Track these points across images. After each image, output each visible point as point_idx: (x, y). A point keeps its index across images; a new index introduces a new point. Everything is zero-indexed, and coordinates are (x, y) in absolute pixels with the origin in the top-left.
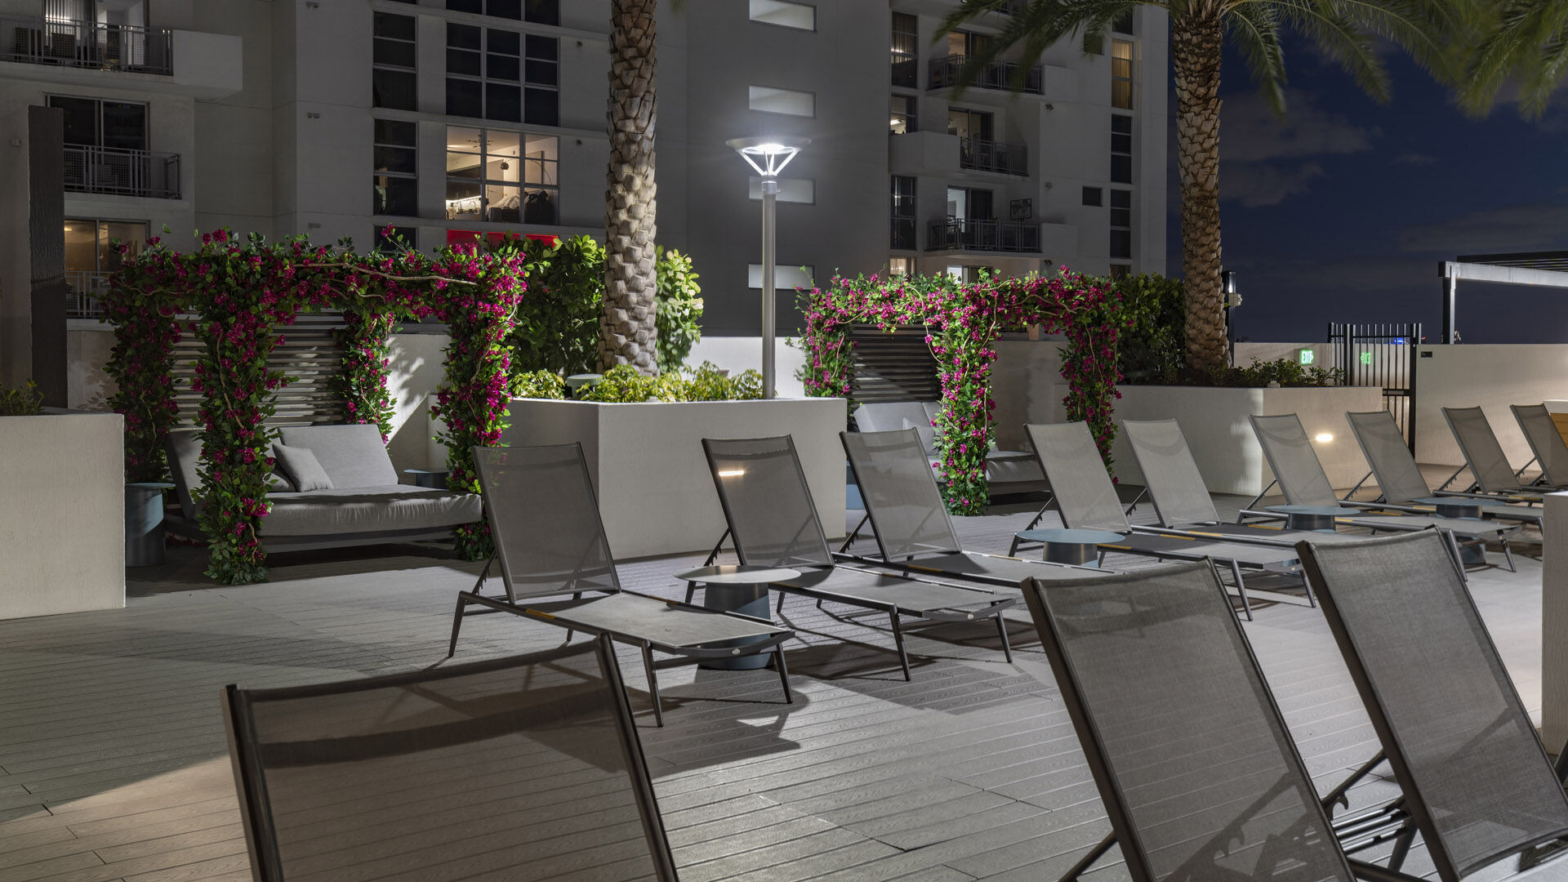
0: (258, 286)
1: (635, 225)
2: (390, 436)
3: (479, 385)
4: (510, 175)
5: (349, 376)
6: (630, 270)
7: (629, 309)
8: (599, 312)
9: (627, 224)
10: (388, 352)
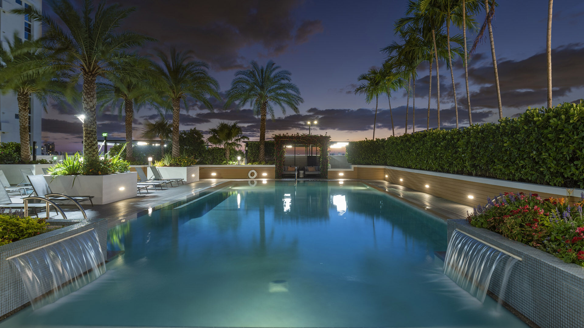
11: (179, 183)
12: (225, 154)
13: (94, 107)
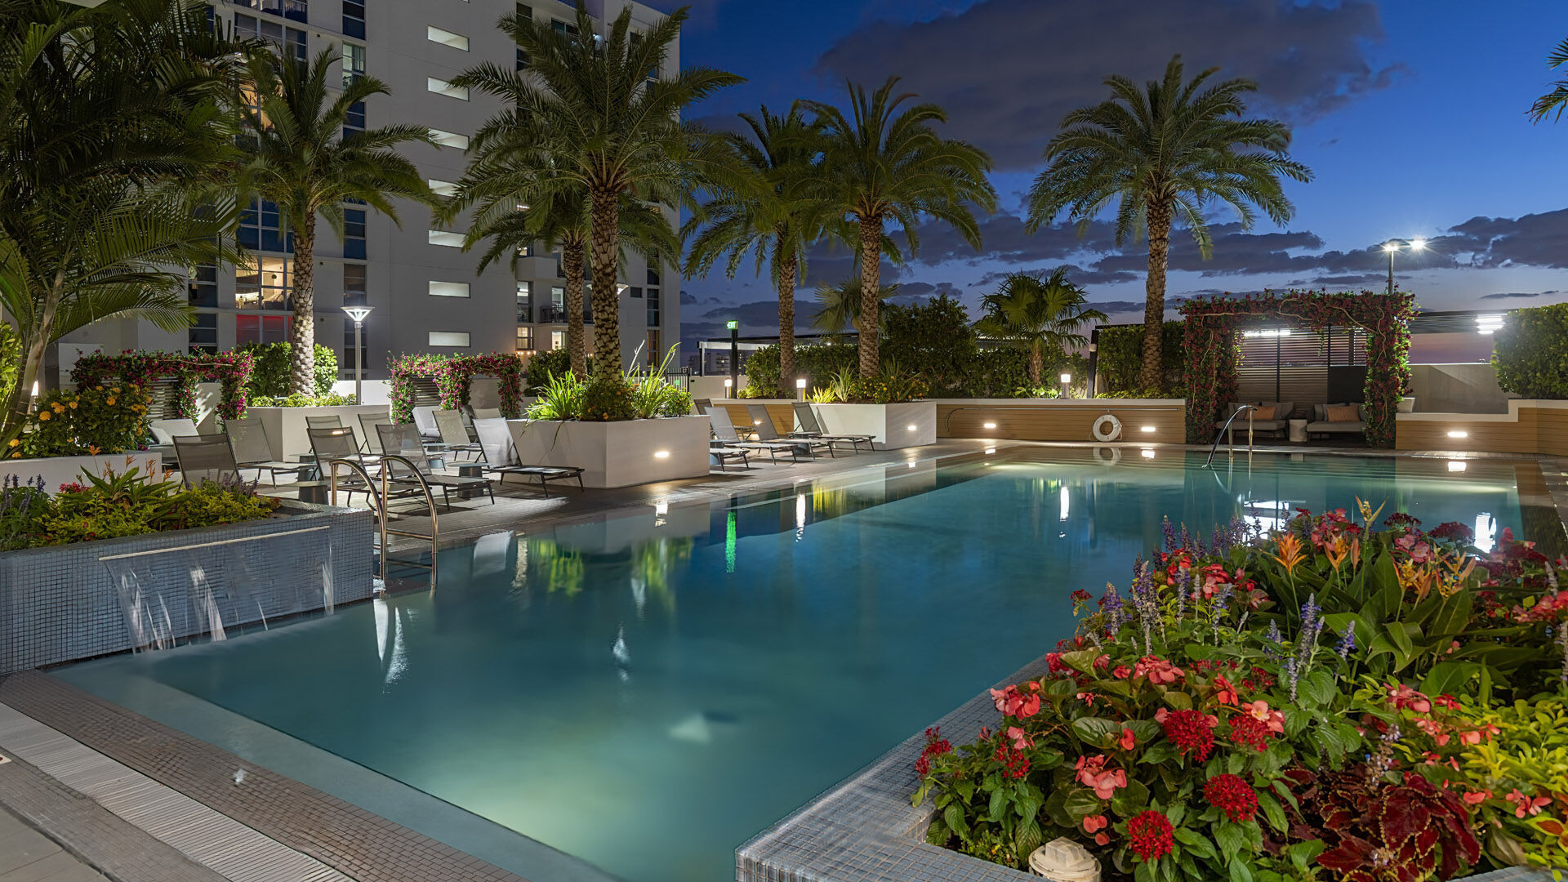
0: (144, 369)
1: (303, 339)
2: (198, 424)
3: (234, 402)
4: (278, 282)
5: (179, 400)
6: (302, 356)
7: (301, 371)
8: (290, 373)
9: (300, 339)
10: (196, 390)
11: (862, 449)
12: (1027, 368)
13: (610, 265)
